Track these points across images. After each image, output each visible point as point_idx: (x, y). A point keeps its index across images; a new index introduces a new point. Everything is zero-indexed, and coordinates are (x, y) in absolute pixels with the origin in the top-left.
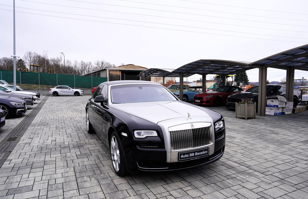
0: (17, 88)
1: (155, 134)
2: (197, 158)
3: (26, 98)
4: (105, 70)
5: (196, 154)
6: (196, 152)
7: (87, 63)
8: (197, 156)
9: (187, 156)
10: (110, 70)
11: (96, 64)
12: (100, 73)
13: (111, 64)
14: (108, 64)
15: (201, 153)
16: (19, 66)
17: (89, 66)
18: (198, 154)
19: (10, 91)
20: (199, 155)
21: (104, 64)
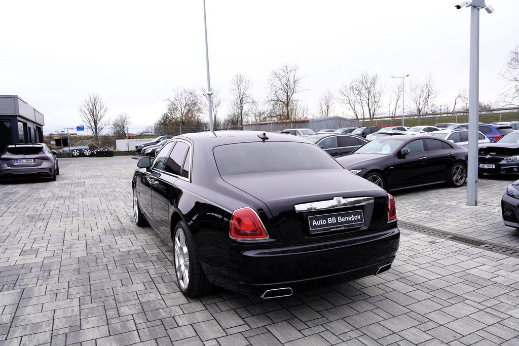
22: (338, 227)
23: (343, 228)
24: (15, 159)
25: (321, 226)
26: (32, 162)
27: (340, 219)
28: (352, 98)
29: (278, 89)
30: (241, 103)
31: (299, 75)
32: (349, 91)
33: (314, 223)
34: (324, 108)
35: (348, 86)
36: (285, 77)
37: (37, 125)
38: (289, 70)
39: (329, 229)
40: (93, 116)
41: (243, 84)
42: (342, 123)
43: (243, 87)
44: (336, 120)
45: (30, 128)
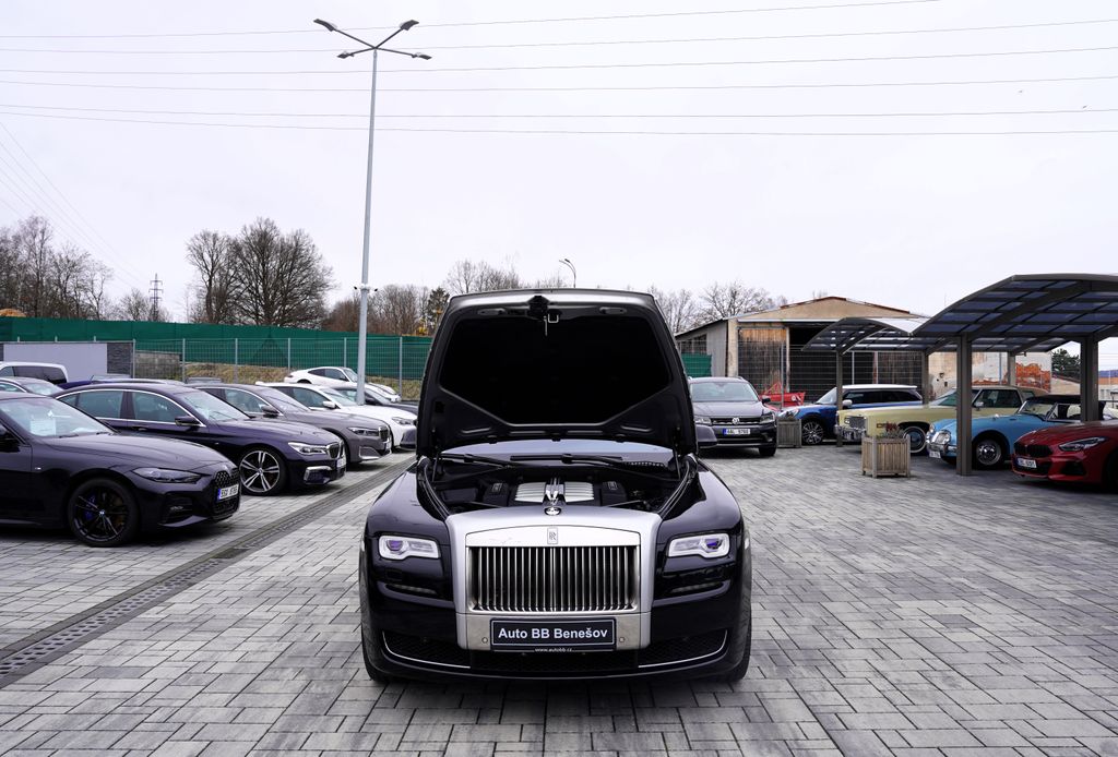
0: (366, 394)
1: (432, 551)
2: (562, 647)
3: (362, 432)
4: (723, 323)
5: (558, 633)
6: (558, 626)
7: (673, 295)
8: (563, 640)
9: (524, 635)
10: (742, 325)
11: (708, 299)
12: (705, 336)
13: (769, 297)
14: (756, 295)
15: (581, 634)
16: (434, 315)
17: (682, 307)
18: (566, 635)
19: (336, 407)
20: (569, 640)
21: (739, 297)
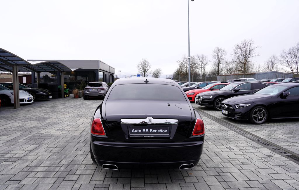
22: (149, 135)
23: (153, 136)
24: (90, 89)
25: (137, 133)
26: (97, 90)
27: (151, 131)
28: (290, 60)
29: (239, 55)
30: (219, 64)
31: (253, 46)
32: (288, 55)
33: (133, 131)
34: (270, 66)
35: (287, 52)
36: (244, 48)
37: (111, 74)
38: (246, 44)
39: (143, 136)
40: (144, 69)
41: (220, 53)
42: (278, 75)
43: (220, 54)
44: (274, 73)
45: (106, 75)
